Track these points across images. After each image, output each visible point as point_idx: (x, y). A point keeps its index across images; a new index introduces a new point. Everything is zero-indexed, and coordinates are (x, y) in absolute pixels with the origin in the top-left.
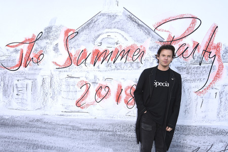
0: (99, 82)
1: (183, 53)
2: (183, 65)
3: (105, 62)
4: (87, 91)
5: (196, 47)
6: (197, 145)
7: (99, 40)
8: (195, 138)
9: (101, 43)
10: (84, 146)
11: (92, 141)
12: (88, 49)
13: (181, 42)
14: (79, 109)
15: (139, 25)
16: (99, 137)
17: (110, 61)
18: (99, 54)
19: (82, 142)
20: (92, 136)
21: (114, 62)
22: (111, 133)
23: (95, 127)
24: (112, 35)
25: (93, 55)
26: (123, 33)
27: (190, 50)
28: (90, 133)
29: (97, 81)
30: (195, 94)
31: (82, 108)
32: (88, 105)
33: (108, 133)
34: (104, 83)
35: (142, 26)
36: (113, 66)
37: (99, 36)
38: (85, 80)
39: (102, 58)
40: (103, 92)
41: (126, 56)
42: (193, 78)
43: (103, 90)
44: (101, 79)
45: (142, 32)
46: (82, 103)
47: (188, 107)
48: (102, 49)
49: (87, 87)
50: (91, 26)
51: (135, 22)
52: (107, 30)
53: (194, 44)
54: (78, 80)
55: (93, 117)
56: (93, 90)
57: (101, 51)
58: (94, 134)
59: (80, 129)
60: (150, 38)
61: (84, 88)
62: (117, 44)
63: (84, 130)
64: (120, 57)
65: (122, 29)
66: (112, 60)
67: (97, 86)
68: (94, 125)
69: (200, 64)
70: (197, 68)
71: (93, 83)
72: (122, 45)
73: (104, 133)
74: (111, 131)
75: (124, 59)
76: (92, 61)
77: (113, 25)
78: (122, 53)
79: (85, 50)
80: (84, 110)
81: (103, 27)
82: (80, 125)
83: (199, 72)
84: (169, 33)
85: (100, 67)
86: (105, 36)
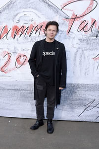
0: (18, 52)
1: (84, 28)
2: (84, 38)
3: (23, 35)
4: (9, 59)
5: (94, 23)
6: (93, 98)
7: (17, 18)
8: (92, 93)
9: (19, 20)
10: (8, 102)
11: (15, 98)
12: (8, 26)
13: (82, 19)
14: (3, 73)
15: (49, 5)
16: (20, 95)
17: (26, 35)
18: (18, 29)
19: (7, 99)
20: (15, 94)
21: (30, 36)
22: (29, 92)
23: (16, 88)
24: (28, 14)
25: (13, 30)
26: (36, 12)
27: (89, 25)
28: (13, 92)
29: (17, 51)
30: (93, 60)
31: (6, 73)
32: (10, 70)
33: (26, 92)
34: (22, 53)
35: (52, 6)
36: (29, 39)
37: (17, 14)
38: (7, 51)
39: (20, 33)
40: (22, 60)
41: (39, 30)
42: (92, 47)
43: (22, 58)
44: (20, 49)
45: (52, 11)
46: (5, 69)
47: (87, 70)
48: (20, 25)
49: (9, 56)
50: (11, 6)
51: (46, 3)
52: (24, 10)
53: (92, 21)
54: (2, 51)
55: (15, 80)
56: (13, 59)
57: (19, 27)
58: (16, 92)
59: (5, 89)
60: (59, 16)
61: (7, 57)
62: (32, 21)
63: (8, 90)
64: (35, 31)
65: (36, 9)
66: (28, 34)
67: (17, 55)
68: (15, 86)
69: (97, 37)
70: (94, 39)
71: (13, 53)
72: (36, 22)
73: (23, 91)
74: (29, 90)
75: (38, 33)
76: (12, 35)
77: (28, 6)
78: (36, 28)
79: (6, 26)
80: (7, 74)
81: (20, 8)
82: (4, 86)
83: (96, 43)
84: (73, 12)
85: (19, 40)
86: (22, 14)
